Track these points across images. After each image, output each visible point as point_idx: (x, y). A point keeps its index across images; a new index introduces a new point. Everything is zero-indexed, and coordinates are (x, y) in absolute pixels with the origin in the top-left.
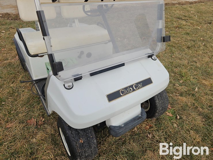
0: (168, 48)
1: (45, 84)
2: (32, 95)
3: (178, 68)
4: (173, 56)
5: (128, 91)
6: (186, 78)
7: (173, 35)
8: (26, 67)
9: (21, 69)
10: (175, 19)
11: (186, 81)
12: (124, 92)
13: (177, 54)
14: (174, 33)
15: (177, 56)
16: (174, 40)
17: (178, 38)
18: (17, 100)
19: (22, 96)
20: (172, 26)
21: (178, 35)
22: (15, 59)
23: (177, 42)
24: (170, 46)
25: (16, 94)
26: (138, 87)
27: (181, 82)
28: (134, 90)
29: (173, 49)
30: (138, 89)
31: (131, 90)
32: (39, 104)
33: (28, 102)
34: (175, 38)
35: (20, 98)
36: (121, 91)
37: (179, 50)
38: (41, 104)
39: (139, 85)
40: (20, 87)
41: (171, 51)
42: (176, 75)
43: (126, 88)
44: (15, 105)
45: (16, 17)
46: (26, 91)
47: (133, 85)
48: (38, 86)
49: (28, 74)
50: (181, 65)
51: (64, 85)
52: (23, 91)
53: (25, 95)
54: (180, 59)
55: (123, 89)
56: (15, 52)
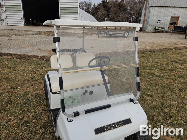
0: (160, 89)
1: (58, 113)
2: (48, 120)
3: (168, 108)
4: (164, 97)
5: (111, 128)
6: (173, 119)
7: (167, 77)
8: (48, 98)
9: (45, 98)
10: (170, 63)
11: (173, 121)
12: (108, 128)
13: (168, 95)
14: (168, 75)
15: (169, 96)
16: (167, 82)
17: (171, 80)
18: (37, 123)
19: (41, 120)
20: (167, 69)
21: (171, 77)
22: (42, 90)
23: (171, 83)
24: (163, 87)
25: (38, 118)
26: (119, 125)
27: (169, 122)
28: (116, 127)
29: (166, 90)
30: (119, 126)
31: (113, 127)
32: (51, 128)
33: (44, 125)
34: (169, 80)
35: (40, 121)
36: (105, 127)
37: (171, 91)
38: (53, 128)
39: (120, 124)
40: (41, 112)
41: (163, 92)
42: (165, 115)
43: (109, 125)
44: (36, 127)
45: (49, 59)
46: (45, 116)
47: (115, 123)
48: (53, 115)
49: (48, 103)
50: (171, 105)
51: (67, 119)
52: (43, 116)
53: (43, 119)
54: (171, 100)
55: (107, 126)
56: (43, 86)
